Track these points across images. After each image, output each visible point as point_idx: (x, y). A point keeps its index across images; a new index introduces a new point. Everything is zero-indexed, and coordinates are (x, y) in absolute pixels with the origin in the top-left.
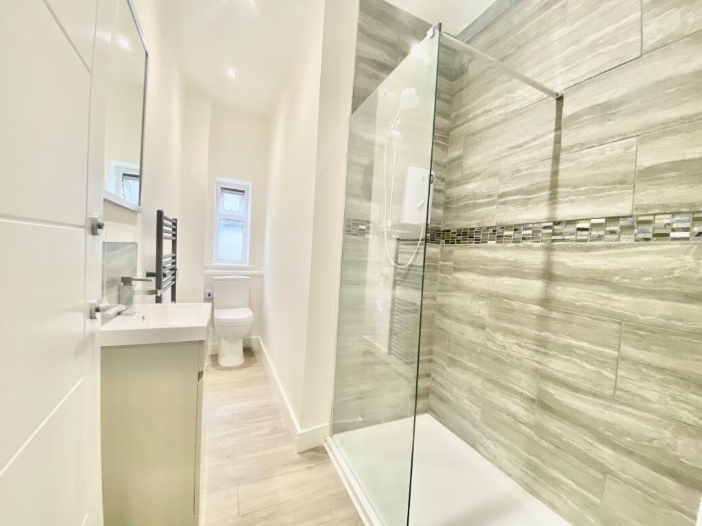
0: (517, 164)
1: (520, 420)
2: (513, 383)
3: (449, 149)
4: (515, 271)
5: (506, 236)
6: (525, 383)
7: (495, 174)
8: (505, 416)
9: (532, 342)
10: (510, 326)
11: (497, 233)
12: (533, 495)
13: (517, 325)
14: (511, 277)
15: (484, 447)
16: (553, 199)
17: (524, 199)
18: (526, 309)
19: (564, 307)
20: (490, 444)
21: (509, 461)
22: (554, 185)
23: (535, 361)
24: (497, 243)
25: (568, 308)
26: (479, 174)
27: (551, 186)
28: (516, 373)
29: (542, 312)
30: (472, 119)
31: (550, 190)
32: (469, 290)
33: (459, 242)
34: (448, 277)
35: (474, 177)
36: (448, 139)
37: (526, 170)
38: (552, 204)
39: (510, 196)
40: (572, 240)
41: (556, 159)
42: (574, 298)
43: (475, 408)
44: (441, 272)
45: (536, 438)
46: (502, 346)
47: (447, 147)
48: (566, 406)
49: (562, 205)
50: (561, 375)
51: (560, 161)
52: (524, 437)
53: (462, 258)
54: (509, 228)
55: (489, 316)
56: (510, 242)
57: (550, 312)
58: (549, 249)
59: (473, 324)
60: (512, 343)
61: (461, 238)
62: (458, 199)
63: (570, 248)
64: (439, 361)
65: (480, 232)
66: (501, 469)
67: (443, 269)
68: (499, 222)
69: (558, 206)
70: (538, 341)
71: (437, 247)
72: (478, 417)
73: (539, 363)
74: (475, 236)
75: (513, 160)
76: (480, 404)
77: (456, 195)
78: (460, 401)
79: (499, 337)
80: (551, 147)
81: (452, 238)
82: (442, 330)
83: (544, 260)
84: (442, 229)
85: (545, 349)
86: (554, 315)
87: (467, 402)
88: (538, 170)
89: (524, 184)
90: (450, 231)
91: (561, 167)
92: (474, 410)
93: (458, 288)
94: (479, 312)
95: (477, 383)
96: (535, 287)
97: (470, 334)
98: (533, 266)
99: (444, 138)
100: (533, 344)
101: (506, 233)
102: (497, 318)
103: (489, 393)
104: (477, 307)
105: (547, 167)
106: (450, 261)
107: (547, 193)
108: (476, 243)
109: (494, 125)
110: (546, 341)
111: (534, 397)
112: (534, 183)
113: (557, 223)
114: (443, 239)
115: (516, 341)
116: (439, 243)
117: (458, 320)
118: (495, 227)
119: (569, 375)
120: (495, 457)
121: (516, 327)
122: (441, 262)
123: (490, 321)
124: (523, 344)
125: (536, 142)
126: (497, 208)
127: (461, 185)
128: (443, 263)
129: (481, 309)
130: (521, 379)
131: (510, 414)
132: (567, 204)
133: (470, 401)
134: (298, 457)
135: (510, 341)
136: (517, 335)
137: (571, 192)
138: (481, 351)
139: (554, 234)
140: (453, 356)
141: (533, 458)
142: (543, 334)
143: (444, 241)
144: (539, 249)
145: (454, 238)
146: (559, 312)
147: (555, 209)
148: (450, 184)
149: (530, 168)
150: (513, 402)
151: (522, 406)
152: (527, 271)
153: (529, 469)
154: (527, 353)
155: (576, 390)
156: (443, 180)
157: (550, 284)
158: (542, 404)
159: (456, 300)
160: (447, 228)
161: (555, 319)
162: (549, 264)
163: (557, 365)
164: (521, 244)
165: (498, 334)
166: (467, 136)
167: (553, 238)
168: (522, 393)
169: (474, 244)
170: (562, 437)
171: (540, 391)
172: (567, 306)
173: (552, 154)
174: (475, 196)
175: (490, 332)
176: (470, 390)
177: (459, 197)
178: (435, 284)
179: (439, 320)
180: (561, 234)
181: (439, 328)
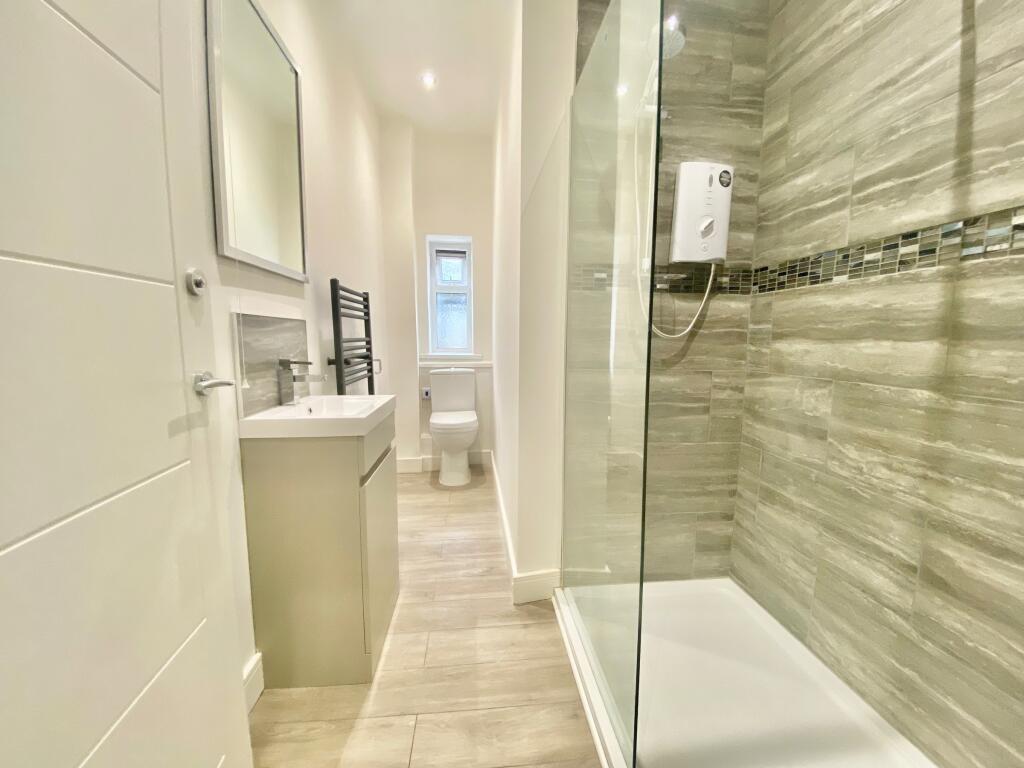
0: (889, 118)
1: (886, 601)
2: (874, 535)
3: (765, 121)
4: (886, 326)
5: (868, 262)
6: (898, 537)
7: (848, 147)
8: (858, 594)
9: (915, 460)
10: (872, 432)
11: (852, 261)
12: (903, 733)
13: (886, 430)
14: (877, 339)
15: (819, 642)
16: (964, 174)
17: (904, 183)
18: (905, 399)
19: (984, 390)
20: (830, 639)
21: (863, 670)
22: (964, 144)
23: (919, 496)
24: (850, 277)
25: (992, 391)
26: (818, 153)
27: (958, 147)
28: (881, 518)
29: (937, 401)
30: (803, 53)
31: (955, 158)
32: (799, 371)
33: (782, 285)
34: (764, 350)
35: (808, 162)
36: (761, 103)
37: (908, 125)
38: (961, 184)
39: (874, 184)
40: (1003, 253)
41: (967, 90)
42: (1004, 370)
43: (805, 575)
44: (752, 344)
45: (914, 635)
46: (855, 468)
47: (761, 117)
48: (978, 582)
49: (984, 182)
50: (968, 524)
51: (975, 93)
52: (892, 633)
53: (787, 315)
54: (873, 246)
55: (834, 414)
56: (875, 274)
57: (952, 402)
58: (955, 277)
59: (803, 430)
60: (875, 463)
61: (784, 278)
62: (780, 209)
63: (998, 269)
64: (748, 494)
65: (820, 262)
66: (849, 683)
67: (757, 338)
68: (855, 239)
69: (974, 186)
70: (925, 457)
71: (745, 301)
72: (810, 591)
73: (927, 499)
74: (809, 271)
75: (883, 110)
76: (815, 569)
77: (776, 202)
78: (779, 562)
79: (852, 452)
80: (956, 70)
81: (770, 281)
82: (753, 442)
83: (942, 300)
84: (753, 268)
85: (941, 473)
86: (962, 406)
87: (791, 564)
88: (932, 121)
89: (903, 156)
90: (766, 268)
91: (978, 104)
92: (804, 578)
93: (780, 368)
94: (815, 409)
95: (809, 532)
96: (925, 353)
97: (799, 447)
98: (920, 315)
99: (753, 102)
100: (917, 465)
101: (868, 257)
102: (849, 418)
103: (829, 549)
104: (812, 400)
105: (950, 113)
106: (767, 322)
107: (949, 164)
108: (812, 283)
109: (845, 53)
110: (943, 459)
111: (914, 562)
112: (923, 148)
113: (971, 222)
114: (755, 284)
115: (882, 459)
116: (748, 293)
117: (780, 425)
118: (847, 249)
119: (985, 522)
120: (839, 661)
121: (884, 434)
122: (751, 326)
123: (834, 424)
124: (895, 465)
125: (927, 66)
126: (852, 212)
127: (785, 182)
128: (756, 327)
129: (819, 404)
130: (891, 529)
131: (866, 590)
132: (991, 180)
133: (796, 562)
134: (513, 608)
135: (870, 459)
136: (886, 449)
137: (999, 153)
138: (816, 477)
139: (964, 245)
140: (771, 486)
141: (907, 671)
142: (940, 444)
143: (756, 287)
144: (932, 279)
145: (774, 280)
146: (973, 400)
147: (967, 193)
148: (767, 184)
149: (918, 120)
150: (874, 569)
151: (891, 578)
152: (908, 324)
153: (898, 689)
154: (904, 481)
155: (1003, 552)
156: (752, 179)
157: (955, 346)
158: (931, 577)
159: (775, 390)
160: (762, 265)
161: (961, 415)
162: (954, 306)
163: (964, 505)
164: (896, 274)
165: (848, 446)
166: (794, 90)
167: (966, 252)
168: (891, 554)
169: (808, 287)
170: (964, 639)
171: (928, 553)
172: (989, 387)
173: (957, 82)
174: (809, 197)
175: (835, 443)
176: (798, 544)
177: (781, 205)
178: (740, 364)
179: (748, 425)
180: (979, 243)
181: (747, 439)
